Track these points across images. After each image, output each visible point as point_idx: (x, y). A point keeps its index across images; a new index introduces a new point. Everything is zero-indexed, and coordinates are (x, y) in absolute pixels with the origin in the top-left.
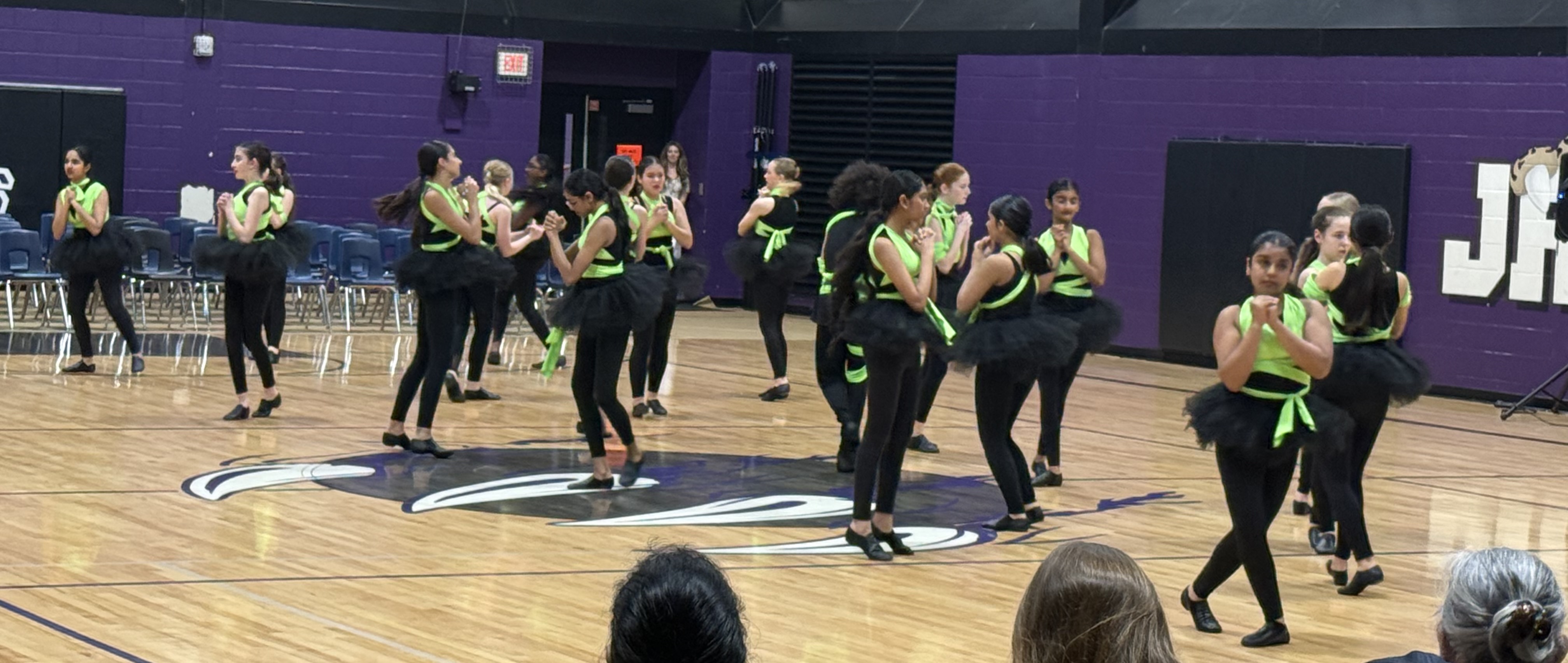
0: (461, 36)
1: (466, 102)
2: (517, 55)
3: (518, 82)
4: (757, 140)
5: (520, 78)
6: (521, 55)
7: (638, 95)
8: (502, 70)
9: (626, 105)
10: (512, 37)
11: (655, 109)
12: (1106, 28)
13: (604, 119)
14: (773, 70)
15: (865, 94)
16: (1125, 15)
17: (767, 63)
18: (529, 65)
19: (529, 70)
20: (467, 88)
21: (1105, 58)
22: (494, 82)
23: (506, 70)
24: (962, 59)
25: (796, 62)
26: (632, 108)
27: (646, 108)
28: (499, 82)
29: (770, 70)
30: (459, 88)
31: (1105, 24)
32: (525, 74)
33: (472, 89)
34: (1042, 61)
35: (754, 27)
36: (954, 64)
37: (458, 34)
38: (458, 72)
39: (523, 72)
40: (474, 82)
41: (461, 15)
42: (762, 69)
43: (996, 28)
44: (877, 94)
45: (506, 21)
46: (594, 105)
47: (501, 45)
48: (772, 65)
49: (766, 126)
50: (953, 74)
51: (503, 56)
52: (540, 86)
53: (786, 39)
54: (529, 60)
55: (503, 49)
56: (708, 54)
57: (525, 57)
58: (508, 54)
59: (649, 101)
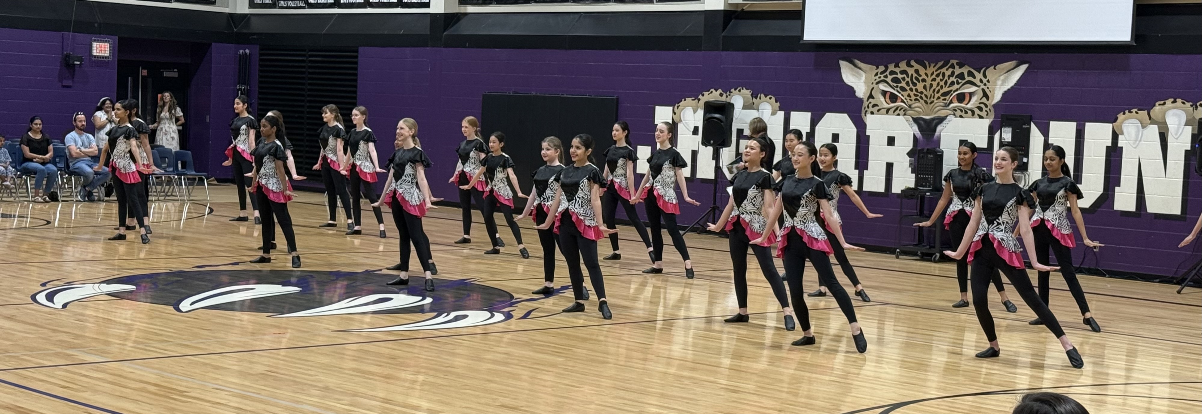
0: (71, 33)
1: (74, 70)
2: (103, 44)
3: (104, 59)
4: (240, 92)
5: (106, 57)
6: (106, 44)
7: (169, 66)
8: (95, 53)
9: (162, 72)
10: (100, 34)
11: (179, 75)
12: (445, 33)
13: (150, 80)
14: (248, 54)
15: (304, 67)
16: (454, 27)
17: (245, 50)
18: (110, 50)
19: (110, 53)
20: (76, 63)
21: (444, 49)
22: (90, 59)
23: (97, 52)
24: (361, 49)
25: (261, 50)
26: (166, 74)
27: (174, 74)
28: (93, 59)
29: (246, 54)
30: (71, 62)
31: (444, 31)
32: (108, 55)
33: (78, 63)
34: (408, 50)
35: (235, 30)
36: (357, 52)
37: (70, 32)
38: (70, 54)
39: (107, 54)
40: (80, 59)
41: (71, 21)
42: (241, 53)
43: (381, 32)
44: (310, 67)
45: (96, 25)
46: (145, 72)
47: (93, 38)
48: (247, 51)
49: (245, 84)
50: (356, 57)
51: (95, 44)
52: (116, 63)
53: (255, 37)
54: (110, 47)
55: (95, 41)
56: (210, 45)
57: (107, 45)
58: (98, 44)
59: (176, 70)
